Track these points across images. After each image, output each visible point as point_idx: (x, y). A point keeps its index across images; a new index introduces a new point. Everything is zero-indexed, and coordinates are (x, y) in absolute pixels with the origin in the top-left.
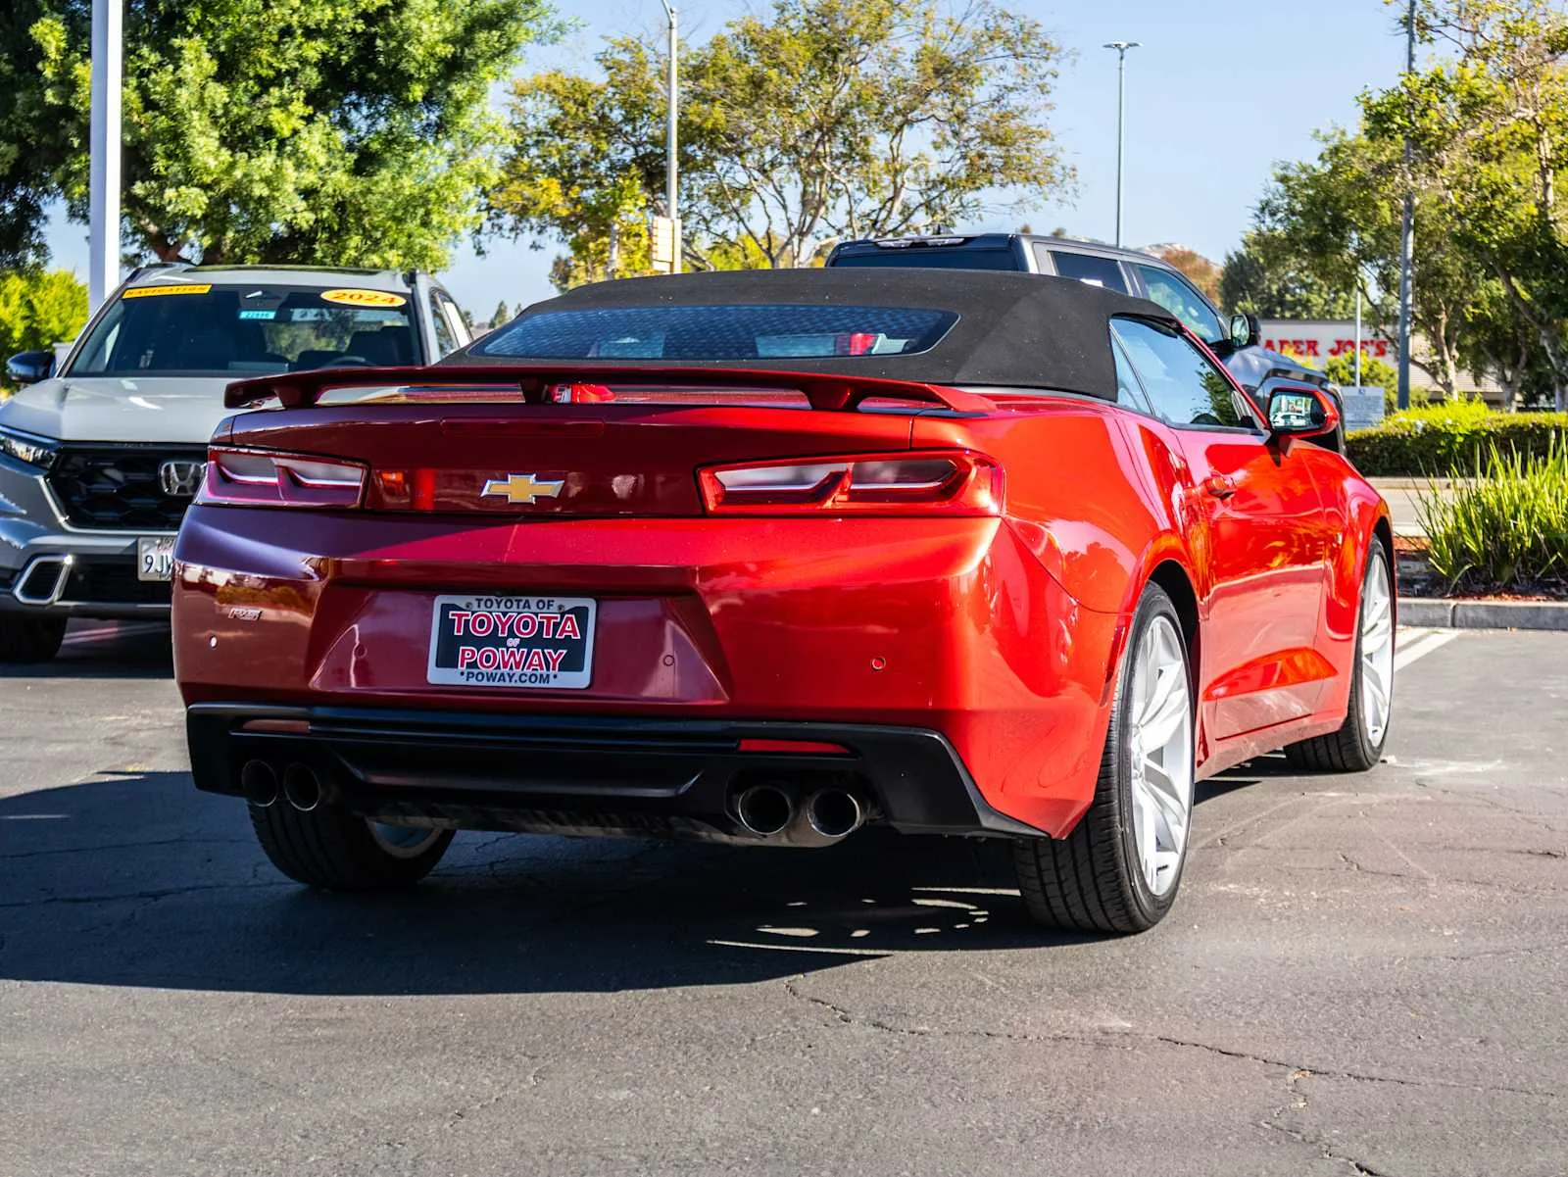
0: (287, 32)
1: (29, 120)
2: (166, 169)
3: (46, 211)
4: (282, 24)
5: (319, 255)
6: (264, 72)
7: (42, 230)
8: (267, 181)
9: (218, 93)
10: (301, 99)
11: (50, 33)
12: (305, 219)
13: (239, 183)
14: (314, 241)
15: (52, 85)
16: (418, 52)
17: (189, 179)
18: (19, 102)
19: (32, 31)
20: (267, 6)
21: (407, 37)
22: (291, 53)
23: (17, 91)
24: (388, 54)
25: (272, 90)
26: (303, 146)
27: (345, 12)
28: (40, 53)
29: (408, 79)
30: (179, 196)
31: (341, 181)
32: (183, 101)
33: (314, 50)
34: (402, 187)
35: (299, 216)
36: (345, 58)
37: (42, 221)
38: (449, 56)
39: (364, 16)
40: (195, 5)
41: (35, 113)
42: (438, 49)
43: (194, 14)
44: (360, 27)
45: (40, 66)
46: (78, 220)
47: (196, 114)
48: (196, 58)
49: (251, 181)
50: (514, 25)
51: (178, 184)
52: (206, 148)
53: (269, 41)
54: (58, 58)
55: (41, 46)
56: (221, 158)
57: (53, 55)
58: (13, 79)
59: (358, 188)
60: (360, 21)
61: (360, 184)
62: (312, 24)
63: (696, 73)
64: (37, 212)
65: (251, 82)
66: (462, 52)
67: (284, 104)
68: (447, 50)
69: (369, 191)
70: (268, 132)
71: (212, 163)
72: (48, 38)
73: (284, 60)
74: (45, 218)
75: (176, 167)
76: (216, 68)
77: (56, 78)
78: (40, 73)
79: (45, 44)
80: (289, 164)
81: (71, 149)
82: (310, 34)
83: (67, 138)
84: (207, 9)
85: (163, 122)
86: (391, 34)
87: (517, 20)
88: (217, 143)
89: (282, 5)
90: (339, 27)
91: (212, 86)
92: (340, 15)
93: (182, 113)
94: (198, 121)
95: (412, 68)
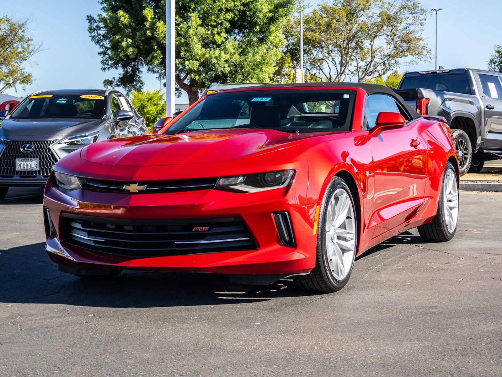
0: (220, 10)
1: (141, 41)
2: (185, 55)
3: (141, 69)
4: (219, 8)
5: (229, 81)
6: (213, 23)
7: (140, 75)
8: (216, 58)
9: (202, 31)
10: (224, 32)
11: (149, 13)
12: (227, 70)
13: (207, 59)
14: (227, 77)
15: (148, 29)
16: (261, 15)
17: (192, 58)
18: (138, 35)
19: (143, 12)
20: (215, 2)
21: (257, 10)
22: (222, 17)
23: (137, 32)
24: (251, 16)
25: (215, 29)
26: (227, 47)
27: (238, 4)
28: (144, 19)
29: (255, 24)
30: (190, 63)
31: (237, 58)
32: (191, 33)
33: (229, 16)
34: (257, 59)
35: (225, 69)
36: (236, 18)
37: (140, 73)
38: (271, 16)
39: (244, 5)
40: (193, 3)
41: (143, 38)
42: (267, 14)
43: (193, 6)
44: (242, 8)
45: (145, 23)
46: (151, 72)
47: (195, 37)
48: (195, 19)
49: (211, 58)
50: (291, 6)
51: (189, 60)
52: (197, 48)
53: (215, 13)
54: (151, 20)
55: (146, 17)
56: (203, 51)
57: (149, 20)
58: (135, 28)
59: (242, 59)
60: (242, 6)
61: (242, 58)
62: (228, 8)
63: (307, 22)
64: (138, 69)
65: (210, 27)
66: (274, 15)
67: (219, 34)
68: (270, 15)
69: (245, 60)
70: (214, 42)
71: (200, 53)
72: (149, 14)
73: (220, 20)
74: (141, 72)
75: (188, 54)
76: (201, 23)
77: (150, 27)
78: (145, 25)
79: (147, 17)
80: (223, 52)
81: (154, 49)
82: (228, 10)
83: (153, 46)
84: (196, 3)
85: (183, 40)
86: (250, 10)
87: (292, 4)
88: (201, 47)
89: (219, 2)
90: (236, 8)
91: (199, 28)
92: (236, 4)
93: (190, 37)
94: (195, 39)
95: (259, 21)
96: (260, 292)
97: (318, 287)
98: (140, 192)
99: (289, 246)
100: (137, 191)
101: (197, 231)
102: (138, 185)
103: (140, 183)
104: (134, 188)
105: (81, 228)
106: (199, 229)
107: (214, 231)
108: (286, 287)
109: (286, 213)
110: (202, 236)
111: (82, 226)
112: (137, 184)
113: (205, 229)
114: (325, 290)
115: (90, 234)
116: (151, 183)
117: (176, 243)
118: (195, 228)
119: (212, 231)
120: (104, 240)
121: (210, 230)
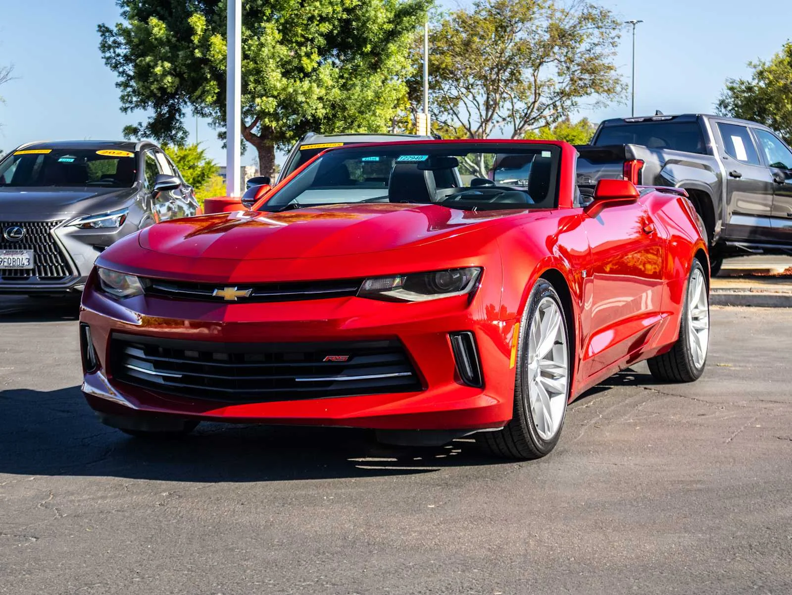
0: (311, 19)
1: (185, 65)
2: (255, 89)
3: (183, 111)
4: (310, 15)
5: (322, 131)
6: (299, 39)
7: (182, 120)
8: (304, 93)
9: (284, 51)
10: (317, 52)
11: (198, 22)
12: (321, 113)
13: (290, 95)
14: (320, 124)
15: (198, 47)
16: (375, 28)
17: (266, 94)
18: (180, 56)
19: (189, 21)
20: (302, 5)
21: (368, 19)
22: (313, 30)
23: (179, 51)
24: (358, 29)
25: (302, 48)
26: (321, 76)
27: (339, 9)
28: (191, 31)
29: (365, 41)
30: (262, 102)
31: (336, 93)
32: (265, 54)
33: (325, 27)
34: (368, 96)
35: (318, 111)
36: (336, 32)
37: (182, 116)
38: (391, 29)
39: (348, 10)
40: (268, 6)
41: (189, 61)
42: (385, 26)
43: (268, 12)
44: (345, 16)
45: (192, 38)
46: (199, 115)
47: (271, 60)
48: (271, 32)
49: (296, 94)
50: (422, 13)
51: (261, 96)
52: (275, 78)
53: (302, 24)
54: (202, 33)
55: (193, 28)
56: (283, 83)
57: (199, 32)
58: (176, 45)
59: (344, 96)
60: (345, 13)
61: (345, 94)
62: (324, 15)
64: (179, 110)
65: (294, 44)
66: (396, 27)
67: (308, 55)
68: (390, 27)
69: (349, 98)
70: (301, 69)
71: (279, 85)
72: (198, 24)
73: (310, 34)
74: (184, 114)
75: (259, 88)
76: (281, 38)
77: (199, 44)
78: (192, 41)
79: (196, 27)
80: (314, 85)
81: (206, 79)
82: (323, 19)
83: (204, 74)
84: (273, 7)
85: (252, 65)
86: (357, 19)
87: (423, 10)
88: (280, 75)
89: (310, 5)
90: (335, 16)
91: (278, 46)
92: (336, 10)
93: (263, 61)
94: (272, 64)
95: (371, 36)
96: (419, 458)
97: (514, 451)
98: (241, 300)
99: (472, 385)
100: (236, 299)
101: (330, 361)
102: (237, 290)
103: (241, 287)
104: (230, 293)
105: (144, 357)
106: (334, 358)
107: (357, 361)
108: (460, 451)
109: (469, 333)
110: (338, 369)
111: (145, 354)
112: (236, 288)
113: (343, 358)
114: (525, 454)
115: (157, 366)
116: (258, 287)
117: (297, 380)
118: (327, 357)
119: (353, 362)
120: (181, 376)
121: (349, 360)
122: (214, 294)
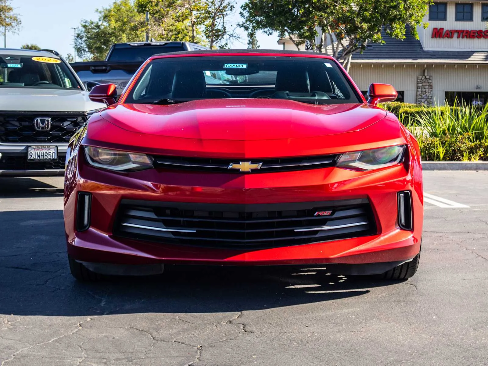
98: (254, 171)
99: (405, 229)
100: (250, 171)
101: (319, 215)
102: (251, 164)
103: (253, 161)
104: (246, 166)
105: (156, 217)
106: (321, 213)
107: (338, 214)
109: (408, 192)
110: (323, 222)
111: (156, 215)
112: (250, 162)
113: (328, 213)
116: (265, 161)
117: (295, 230)
118: (317, 212)
119: (334, 216)
120: (195, 231)
121: (333, 214)
122: (230, 167)
